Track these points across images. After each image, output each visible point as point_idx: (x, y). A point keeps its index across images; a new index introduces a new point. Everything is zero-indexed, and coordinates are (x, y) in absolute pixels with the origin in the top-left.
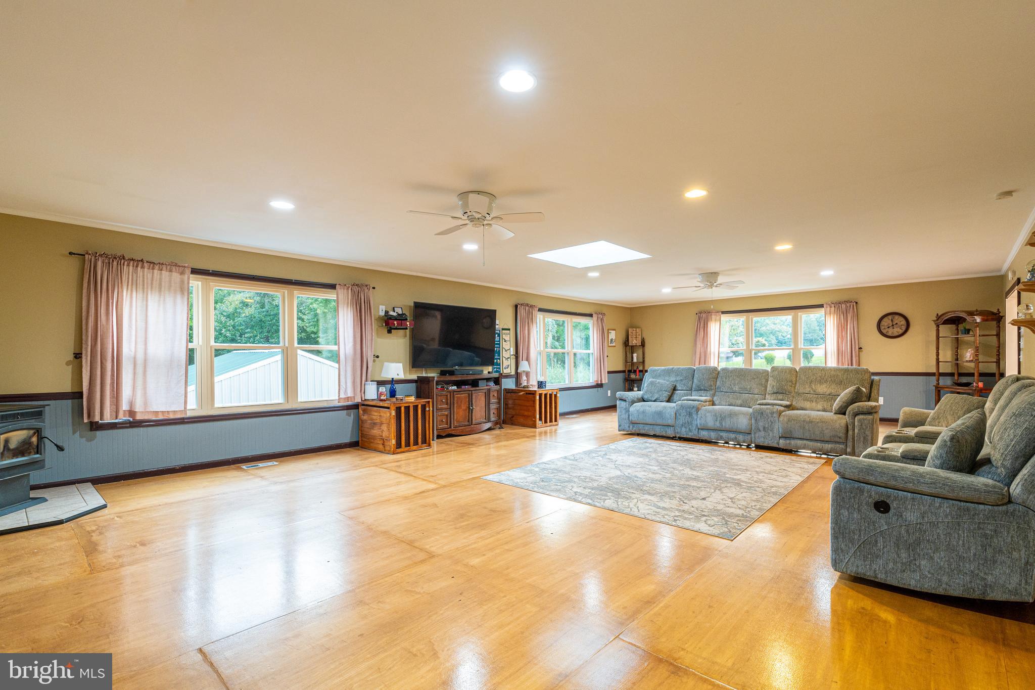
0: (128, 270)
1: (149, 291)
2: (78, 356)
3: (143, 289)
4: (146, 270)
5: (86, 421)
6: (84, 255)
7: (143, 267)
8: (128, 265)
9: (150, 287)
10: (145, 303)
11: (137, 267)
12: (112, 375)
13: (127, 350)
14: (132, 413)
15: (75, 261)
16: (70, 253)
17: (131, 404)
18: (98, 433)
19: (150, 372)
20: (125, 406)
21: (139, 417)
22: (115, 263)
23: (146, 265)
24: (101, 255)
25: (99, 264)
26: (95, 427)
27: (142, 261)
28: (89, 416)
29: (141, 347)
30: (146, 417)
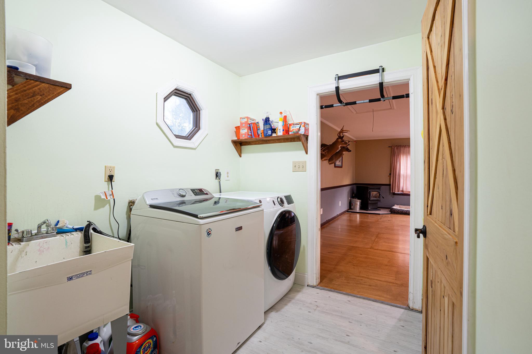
0: (402, 149)
1: (408, 155)
2: (390, 174)
3: (406, 154)
4: (407, 148)
5: (391, 192)
6: (392, 147)
7: (406, 148)
8: (402, 148)
9: (408, 153)
10: (406, 158)
11: (405, 148)
12: (398, 180)
13: (402, 172)
14: (403, 191)
15: (390, 148)
16: (389, 147)
17: (403, 188)
18: (395, 196)
19: (408, 179)
20: (401, 189)
21: (404, 192)
22: (399, 148)
23: (407, 147)
24: (396, 146)
25: (395, 148)
26: (394, 194)
27: (406, 146)
28: (392, 191)
29: (405, 171)
30: (406, 193)
